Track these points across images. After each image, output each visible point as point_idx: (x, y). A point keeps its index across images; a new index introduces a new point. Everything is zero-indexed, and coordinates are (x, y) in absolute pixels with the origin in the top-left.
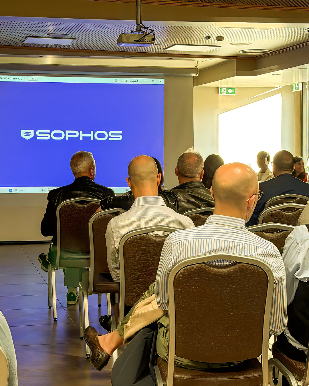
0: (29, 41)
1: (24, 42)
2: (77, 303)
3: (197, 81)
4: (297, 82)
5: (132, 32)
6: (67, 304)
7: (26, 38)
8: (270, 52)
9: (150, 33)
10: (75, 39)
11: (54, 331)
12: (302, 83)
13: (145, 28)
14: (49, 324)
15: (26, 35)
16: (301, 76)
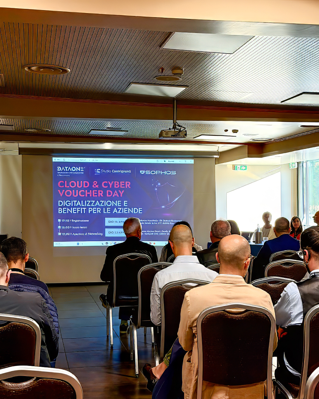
0: (93, 133)
1: (90, 134)
2: (128, 333)
3: (218, 161)
4: (293, 162)
5: (170, 129)
6: (120, 333)
7: (91, 131)
8: (273, 140)
9: (183, 130)
10: (127, 131)
11: (111, 354)
12: (298, 162)
13: (179, 126)
14: (107, 350)
15: (91, 129)
16: (297, 157)
